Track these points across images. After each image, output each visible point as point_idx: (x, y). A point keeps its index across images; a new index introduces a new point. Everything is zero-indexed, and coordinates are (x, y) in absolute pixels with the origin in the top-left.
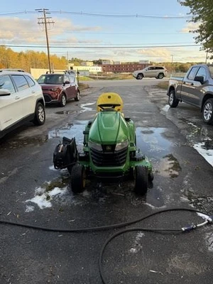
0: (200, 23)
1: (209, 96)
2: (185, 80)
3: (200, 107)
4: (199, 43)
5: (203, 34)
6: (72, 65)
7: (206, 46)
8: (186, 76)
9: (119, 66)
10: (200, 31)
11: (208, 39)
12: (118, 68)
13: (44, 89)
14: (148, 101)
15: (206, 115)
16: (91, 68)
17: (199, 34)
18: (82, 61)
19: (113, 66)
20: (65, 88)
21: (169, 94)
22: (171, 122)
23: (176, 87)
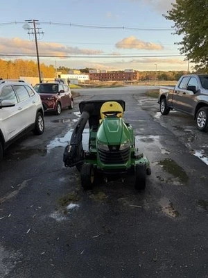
0: (183, 35)
1: (201, 105)
2: (177, 89)
3: (193, 115)
4: (184, 54)
5: (187, 46)
6: (60, 73)
7: (189, 57)
8: (177, 85)
9: (105, 74)
10: (184, 43)
11: (192, 50)
12: (104, 76)
13: (42, 98)
14: (139, 108)
15: (200, 123)
16: (78, 76)
17: (183, 46)
18: (69, 70)
19: (100, 74)
20: (60, 97)
21: (160, 102)
22: (167, 129)
23: (167, 96)
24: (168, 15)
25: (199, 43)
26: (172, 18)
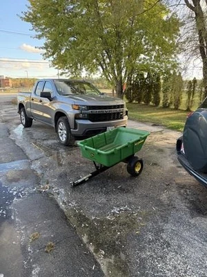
0: (44, 40)
2: (33, 96)
3: (54, 126)
4: (47, 60)
5: (49, 51)
8: (33, 92)
11: (55, 56)
15: (61, 136)
17: (45, 51)
21: (20, 112)
24: (24, 16)
25: (61, 50)
26: (28, 20)
